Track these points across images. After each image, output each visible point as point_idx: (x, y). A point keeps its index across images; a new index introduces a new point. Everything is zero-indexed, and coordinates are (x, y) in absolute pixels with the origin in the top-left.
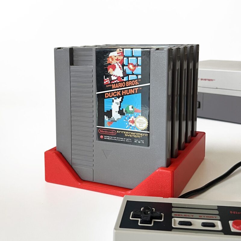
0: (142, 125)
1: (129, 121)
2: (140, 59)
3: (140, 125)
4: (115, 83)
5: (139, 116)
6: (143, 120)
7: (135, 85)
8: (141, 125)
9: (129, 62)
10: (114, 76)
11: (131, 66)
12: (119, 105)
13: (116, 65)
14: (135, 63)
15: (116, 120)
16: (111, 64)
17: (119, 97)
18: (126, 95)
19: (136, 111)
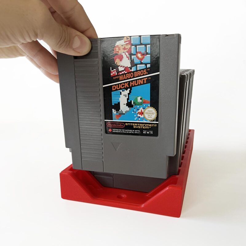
0: (151, 116)
1: (137, 112)
2: (148, 46)
3: (149, 116)
4: (123, 74)
5: (148, 107)
6: (152, 111)
7: (144, 75)
8: (150, 116)
9: (137, 51)
10: (121, 67)
11: (139, 55)
12: (127, 97)
13: (123, 54)
14: (143, 51)
15: (124, 112)
16: (118, 54)
17: (126, 89)
18: (135, 86)
19: (144, 102)
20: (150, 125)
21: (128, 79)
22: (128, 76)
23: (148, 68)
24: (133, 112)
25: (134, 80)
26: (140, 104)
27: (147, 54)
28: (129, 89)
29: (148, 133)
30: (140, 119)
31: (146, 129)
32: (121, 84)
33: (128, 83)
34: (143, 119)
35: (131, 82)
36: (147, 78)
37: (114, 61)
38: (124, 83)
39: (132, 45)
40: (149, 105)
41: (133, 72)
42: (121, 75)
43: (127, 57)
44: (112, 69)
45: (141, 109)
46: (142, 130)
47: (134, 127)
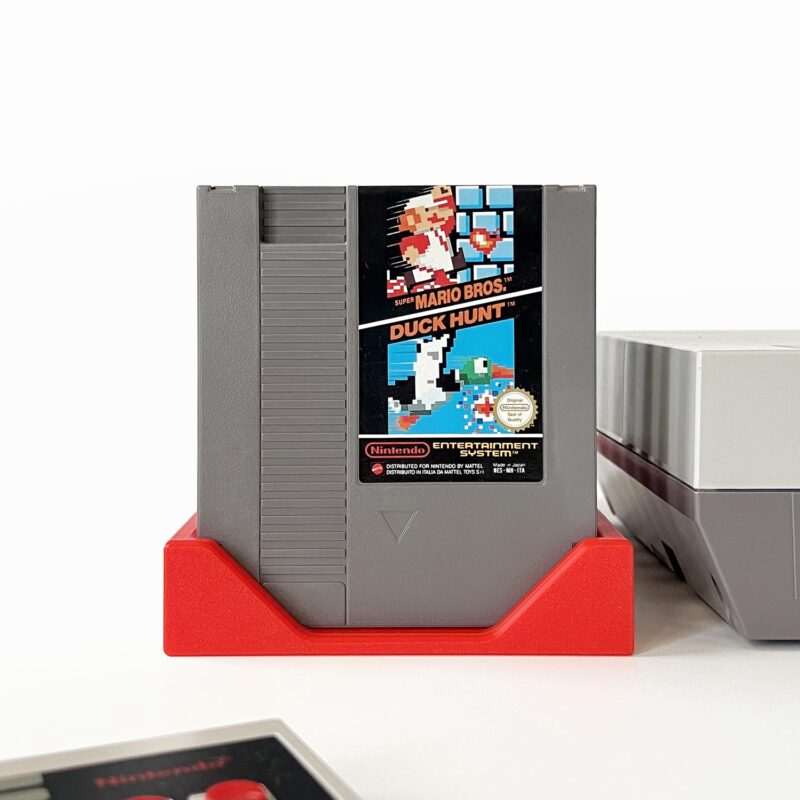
0: (517, 417)
1: (473, 406)
2: (508, 216)
3: (512, 418)
5: (509, 387)
6: (521, 401)
7: (493, 294)
8: (515, 415)
9: (474, 226)
11: (480, 239)
12: (441, 361)
14: (493, 228)
15: (428, 408)
17: (438, 335)
18: (465, 326)
20: (516, 446)
21: (443, 305)
22: (444, 296)
23: (509, 275)
24: (458, 406)
25: (463, 309)
26: (483, 380)
27: (504, 235)
28: (447, 336)
29: (508, 470)
30: (481, 427)
32: (420, 319)
33: (443, 317)
34: (492, 427)
35: (453, 315)
36: (503, 304)
37: (398, 252)
38: (431, 317)
39: (458, 210)
40: (512, 384)
41: (461, 286)
44: (393, 277)
46: (488, 461)
47: (464, 454)
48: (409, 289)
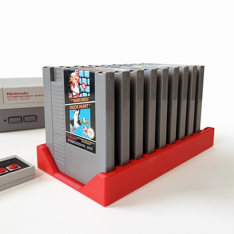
1: (83, 130)
2: (88, 79)
3: (90, 135)
4: (75, 98)
5: (89, 127)
6: (92, 131)
7: (86, 101)
9: (83, 82)
10: (74, 92)
11: (84, 85)
12: (78, 117)
13: (75, 83)
14: (86, 83)
15: (76, 128)
16: (72, 83)
17: (77, 110)
18: (82, 109)
19: (87, 123)
20: (91, 143)
21: (78, 102)
22: (78, 100)
23: (89, 96)
24: (81, 129)
25: (81, 104)
26: (85, 124)
27: (88, 85)
28: (79, 111)
29: (90, 149)
30: (85, 136)
31: (89, 145)
32: (74, 105)
33: (78, 105)
34: (87, 137)
35: (80, 105)
36: (88, 104)
37: (70, 87)
38: (76, 105)
39: (80, 77)
40: (90, 126)
41: (81, 98)
42: (74, 98)
43: (77, 86)
44: (70, 94)
45: (86, 128)
46: (86, 145)
47: (82, 142)
48: (72, 97)
